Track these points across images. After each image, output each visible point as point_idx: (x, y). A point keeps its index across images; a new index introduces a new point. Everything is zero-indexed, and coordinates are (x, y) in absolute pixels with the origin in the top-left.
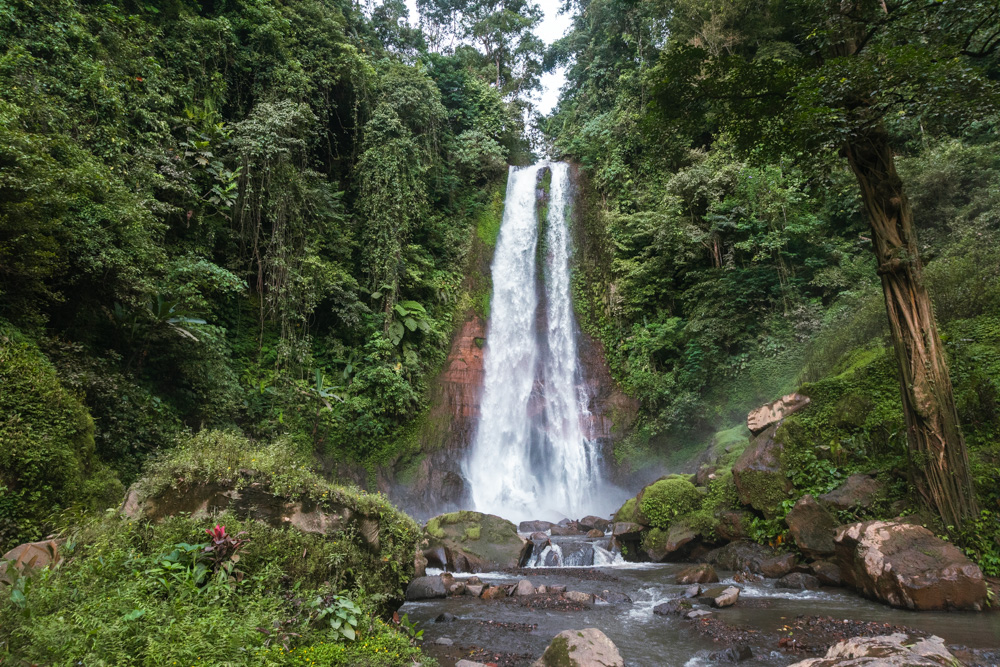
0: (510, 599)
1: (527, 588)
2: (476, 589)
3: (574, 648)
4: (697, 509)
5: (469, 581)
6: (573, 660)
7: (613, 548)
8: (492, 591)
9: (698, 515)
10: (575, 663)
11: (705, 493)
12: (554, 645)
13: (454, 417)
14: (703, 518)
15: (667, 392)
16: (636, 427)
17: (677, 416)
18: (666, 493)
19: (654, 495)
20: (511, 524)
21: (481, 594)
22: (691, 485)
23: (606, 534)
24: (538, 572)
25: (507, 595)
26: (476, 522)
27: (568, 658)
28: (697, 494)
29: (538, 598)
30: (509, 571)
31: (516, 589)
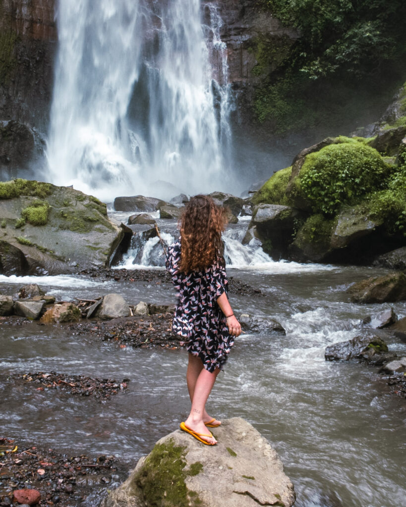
0: (89, 324)
1: (118, 307)
2: (31, 306)
3: (197, 469)
4: (382, 188)
5: (24, 292)
6: (193, 494)
7: (252, 242)
8: (58, 311)
9: (382, 198)
10: (198, 502)
11: (394, 165)
12: (156, 459)
13: (19, 39)
14: (389, 204)
15: (338, 19)
16: (289, 70)
17: (348, 55)
18: (338, 163)
19: (320, 166)
20: (98, 202)
21: (41, 314)
22: (374, 151)
23: (240, 218)
24: (138, 276)
25: (84, 317)
26: (42, 197)
27: (183, 488)
28: (383, 166)
29: (133, 326)
30: (92, 273)
31: (99, 307)
